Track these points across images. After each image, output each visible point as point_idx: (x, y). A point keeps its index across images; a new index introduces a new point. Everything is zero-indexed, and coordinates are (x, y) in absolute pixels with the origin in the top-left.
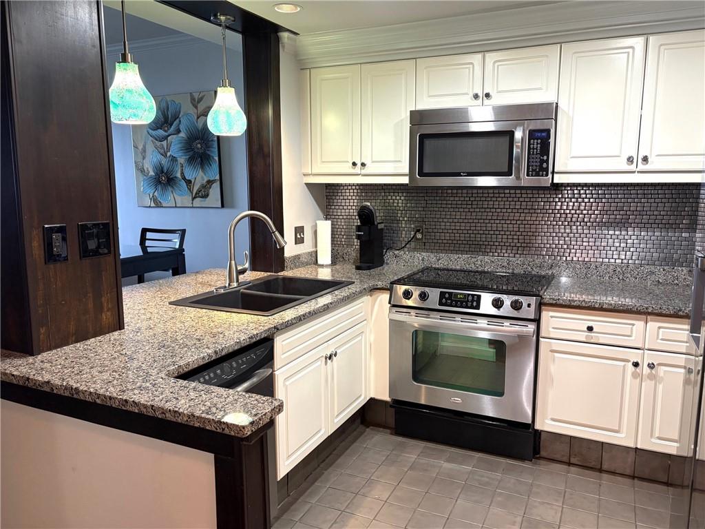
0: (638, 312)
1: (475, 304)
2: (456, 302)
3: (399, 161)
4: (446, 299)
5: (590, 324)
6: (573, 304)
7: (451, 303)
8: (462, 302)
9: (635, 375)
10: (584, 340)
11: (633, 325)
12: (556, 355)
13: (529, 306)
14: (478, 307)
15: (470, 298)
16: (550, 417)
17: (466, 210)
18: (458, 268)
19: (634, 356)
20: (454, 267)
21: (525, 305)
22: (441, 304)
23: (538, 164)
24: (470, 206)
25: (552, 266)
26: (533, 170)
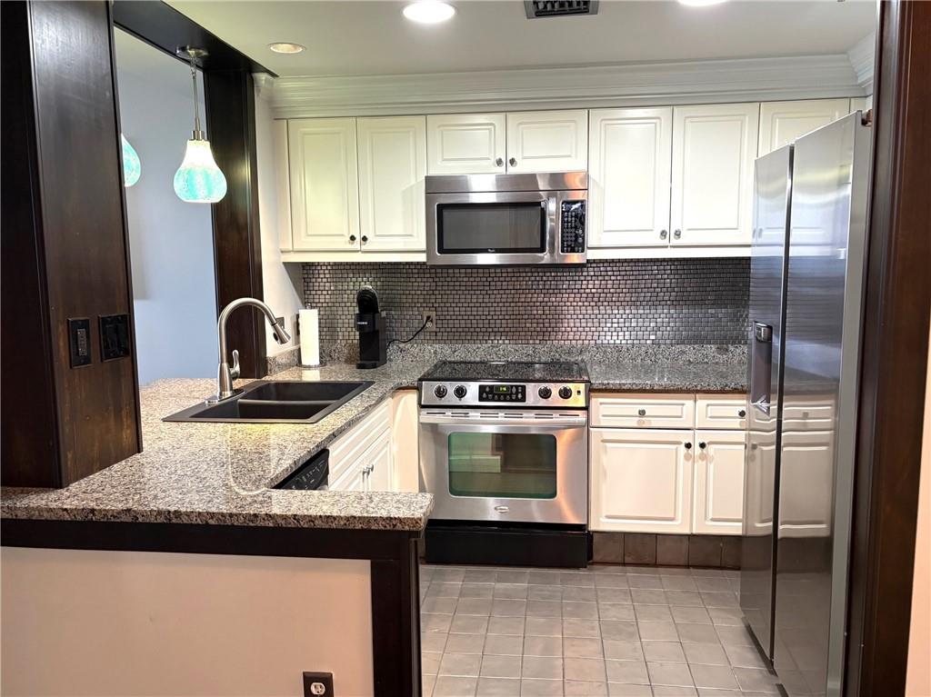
0: (688, 391)
1: (520, 396)
2: (499, 395)
3: (411, 235)
4: (487, 393)
5: (642, 408)
6: (623, 387)
7: (493, 397)
8: (505, 395)
9: (687, 457)
10: (636, 425)
11: (683, 405)
12: (608, 445)
13: (579, 392)
14: (523, 399)
15: (514, 390)
16: (604, 515)
17: (483, 292)
18: (478, 359)
19: (685, 437)
20: (472, 359)
21: (574, 393)
22: (481, 399)
23: (574, 239)
24: (488, 288)
25: (581, 351)
26: (568, 246)
